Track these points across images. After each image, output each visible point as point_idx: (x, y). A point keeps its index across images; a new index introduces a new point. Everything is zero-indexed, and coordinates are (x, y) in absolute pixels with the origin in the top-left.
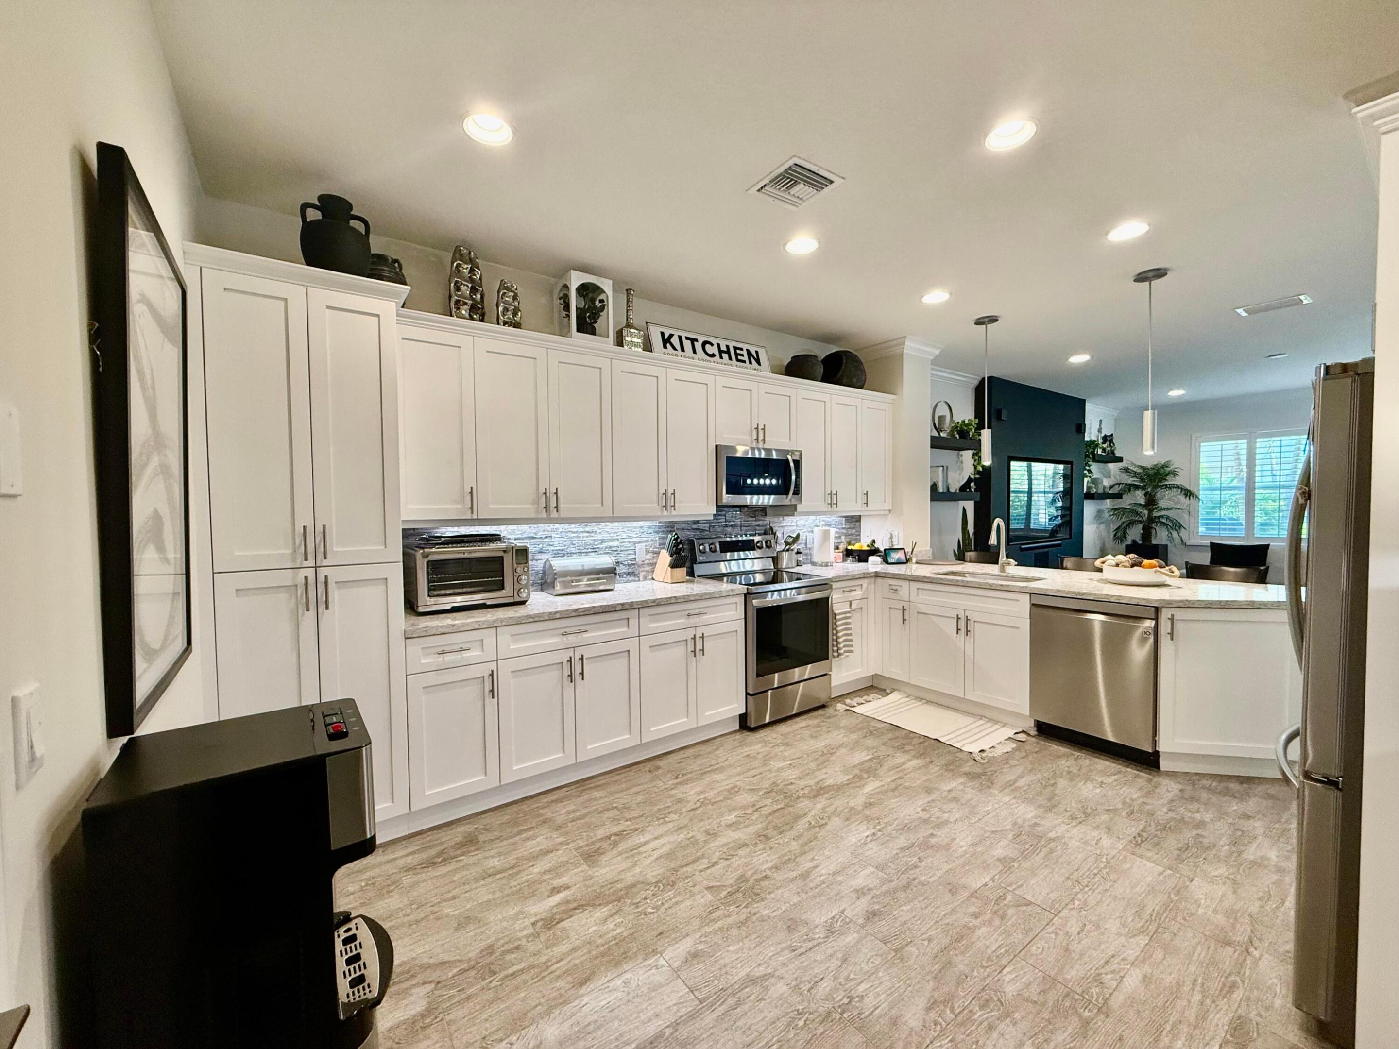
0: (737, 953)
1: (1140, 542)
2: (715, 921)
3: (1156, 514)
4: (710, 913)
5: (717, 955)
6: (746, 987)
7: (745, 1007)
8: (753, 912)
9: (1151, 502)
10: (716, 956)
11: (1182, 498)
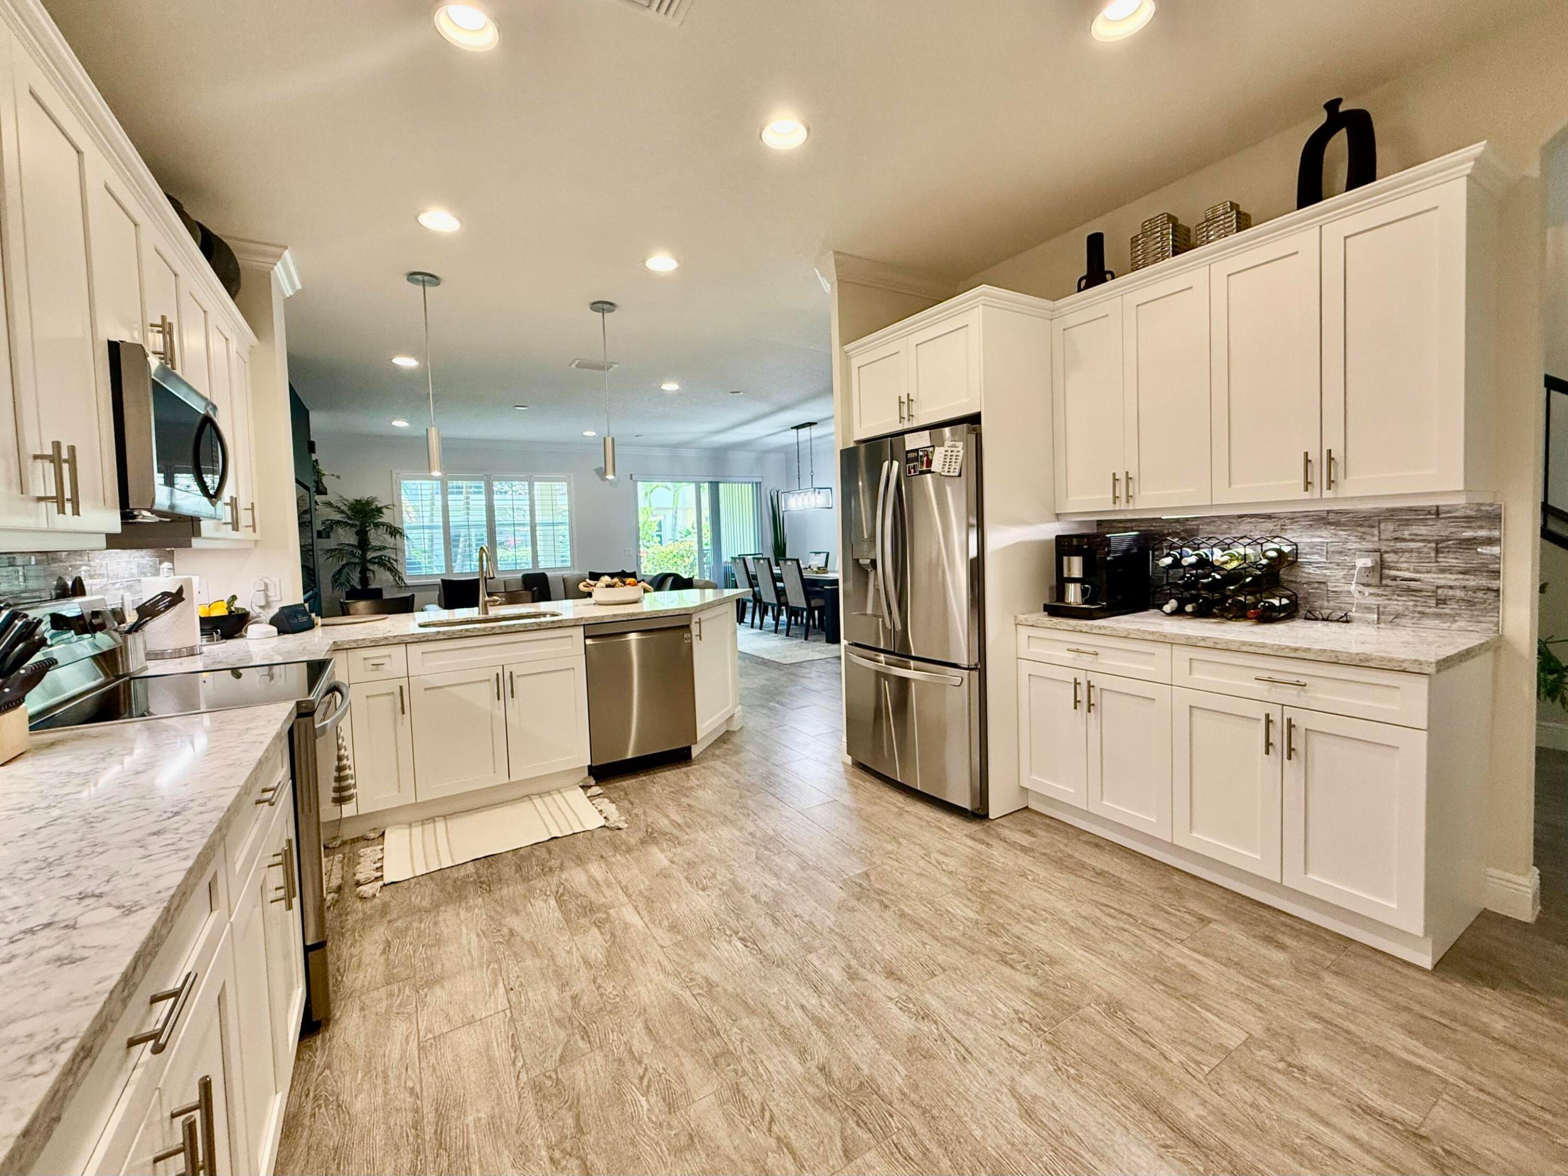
0: (984, 1125)
1: (359, 587)
2: (926, 1152)
3: (370, 555)
4: (908, 1158)
5: (993, 1153)
6: (1042, 1122)
7: (1073, 1126)
8: (900, 1096)
9: (364, 544)
10: (997, 1156)
11: (387, 537)
